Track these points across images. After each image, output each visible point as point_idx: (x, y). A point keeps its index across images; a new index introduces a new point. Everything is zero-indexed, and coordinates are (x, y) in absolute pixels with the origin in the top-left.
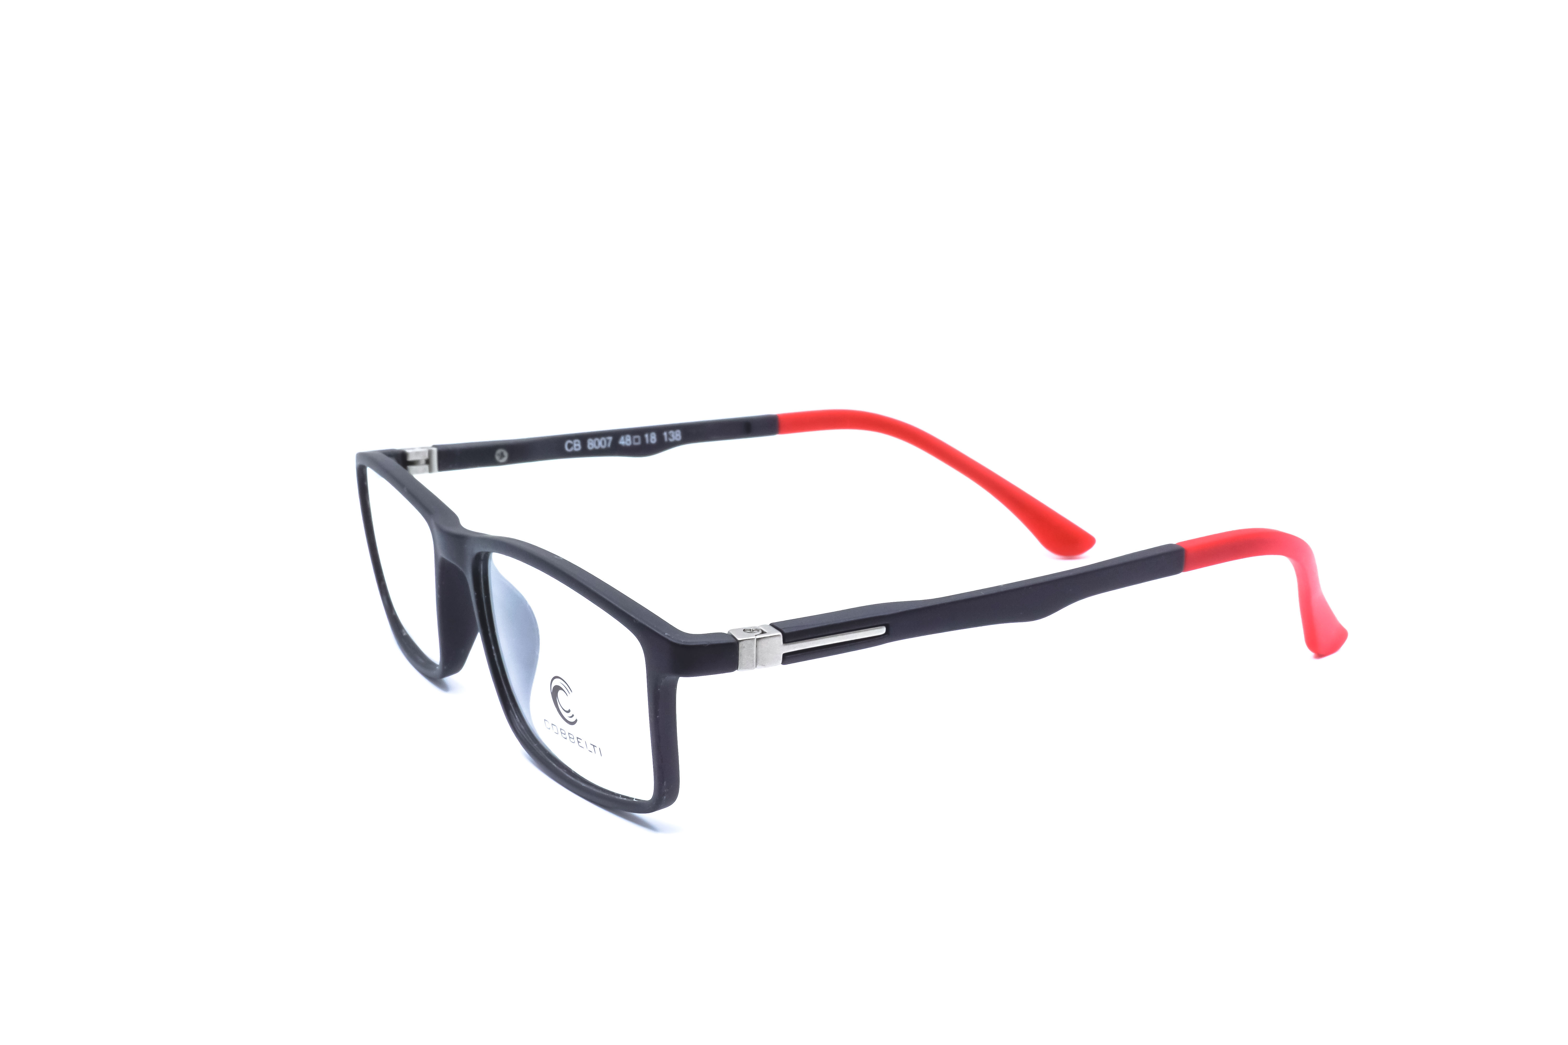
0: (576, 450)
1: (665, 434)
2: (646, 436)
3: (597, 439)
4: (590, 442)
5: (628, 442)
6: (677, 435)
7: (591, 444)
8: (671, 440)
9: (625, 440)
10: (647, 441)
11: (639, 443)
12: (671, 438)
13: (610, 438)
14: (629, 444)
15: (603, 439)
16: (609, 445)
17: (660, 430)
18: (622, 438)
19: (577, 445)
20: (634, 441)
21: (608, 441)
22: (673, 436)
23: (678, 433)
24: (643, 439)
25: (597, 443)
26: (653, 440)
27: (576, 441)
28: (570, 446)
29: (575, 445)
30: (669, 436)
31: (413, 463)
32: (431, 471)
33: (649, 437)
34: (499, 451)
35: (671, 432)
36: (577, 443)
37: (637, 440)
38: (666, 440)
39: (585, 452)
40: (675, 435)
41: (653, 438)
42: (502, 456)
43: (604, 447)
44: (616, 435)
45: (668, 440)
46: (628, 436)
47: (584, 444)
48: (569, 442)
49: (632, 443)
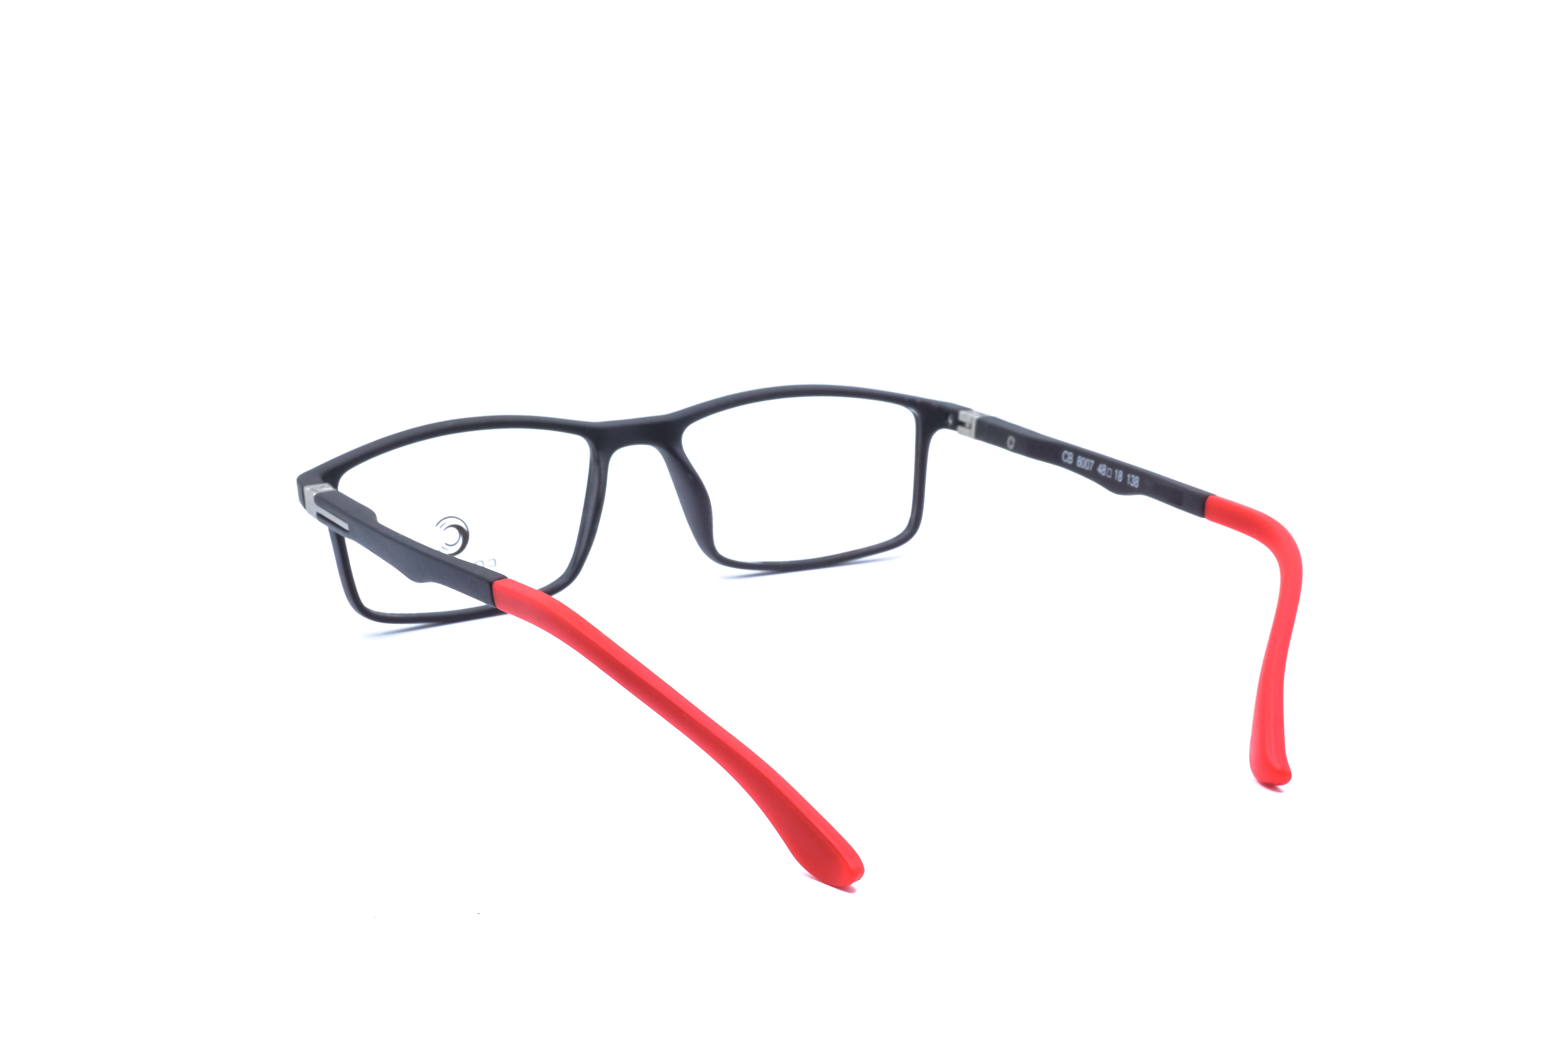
0: (1068, 462)
1: (1129, 476)
2: (1116, 472)
3: (1084, 459)
4: (1079, 459)
5: (1103, 472)
6: (1135, 482)
7: (1080, 462)
8: (1132, 485)
9: (1102, 469)
10: (1116, 478)
11: (1110, 477)
12: (1132, 483)
13: (1093, 462)
14: (1104, 474)
15: (1088, 460)
16: (1091, 469)
17: (1127, 471)
18: (1100, 466)
19: (1070, 458)
20: (1107, 471)
21: (1091, 464)
22: (1133, 480)
23: (1137, 480)
24: (1114, 474)
25: (1083, 463)
26: (1120, 478)
27: (1070, 453)
28: (1066, 456)
30: (1131, 479)
31: (962, 424)
32: (970, 435)
33: (1118, 475)
34: (1010, 438)
35: (1133, 476)
36: (1071, 456)
37: (1109, 473)
38: (1128, 483)
39: (1073, 467)
40: (1135, 480)
41: (1119, 476)
42: (1010, 442)
43: (1087, 468)
44: (1098, 460)
45: (1129, 484)
46: (1105, 466)
47: (1075, 459)
48: (1065, 452)
49: (1106, 474)
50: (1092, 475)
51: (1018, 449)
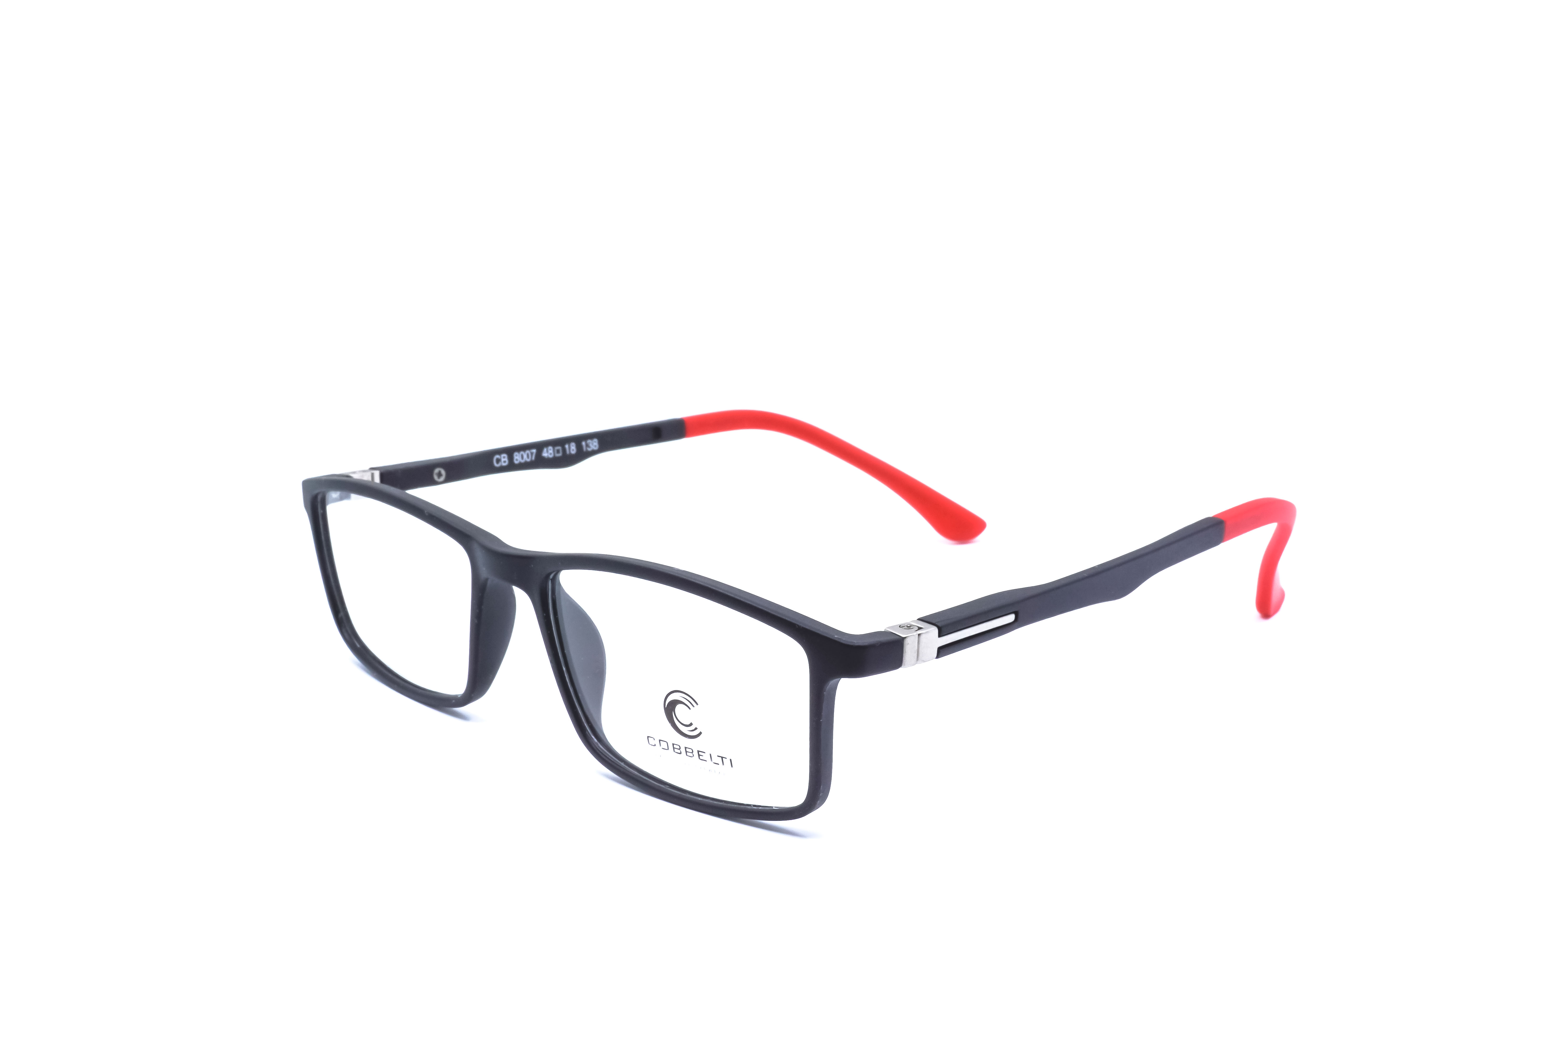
0: (504, 464)
1: (584, 443)
2: (567, 446)
3: (522, 453)
4: (516, 456)
5: (551, 454)
6: (594, 444)
7: (518, 458)
8: (589, 449)
9: (547, 452)
10: (568, 452)
11: (560, 455)
12: (589, 447)
13: (534, 451)
14: (551, 456)
15: (528, 452)
16: (533, 458)
17: (578, 440)
18: (545, 450)
19: (504, 460)
20: (556, 451)
21: (532, 454)
22: (591, 445)
23: (595, 442)
24: (564, 450)
25: (522, 457)
26: (573, 450)
27: (503, 455)
28: (498, 461)
29: (503, 460)
30: (587, 445)
33: (569, 448)
34: (437, 471)
35: (589, 441)
36: (504, 457)
37: (558, 451)
38: (584, 449)
39: (512, 467)
40: (592, 444)
41: (572, 449)
42: (440, 475)
43: (529, 460)
44: (539, 446)
45: (587, 450)
46: (550, 448)
47: (511, 458)
48: (497, 456)
49: (554, 454)
50: (540, 463)
51: (450, 478)
